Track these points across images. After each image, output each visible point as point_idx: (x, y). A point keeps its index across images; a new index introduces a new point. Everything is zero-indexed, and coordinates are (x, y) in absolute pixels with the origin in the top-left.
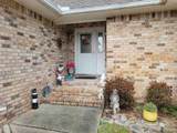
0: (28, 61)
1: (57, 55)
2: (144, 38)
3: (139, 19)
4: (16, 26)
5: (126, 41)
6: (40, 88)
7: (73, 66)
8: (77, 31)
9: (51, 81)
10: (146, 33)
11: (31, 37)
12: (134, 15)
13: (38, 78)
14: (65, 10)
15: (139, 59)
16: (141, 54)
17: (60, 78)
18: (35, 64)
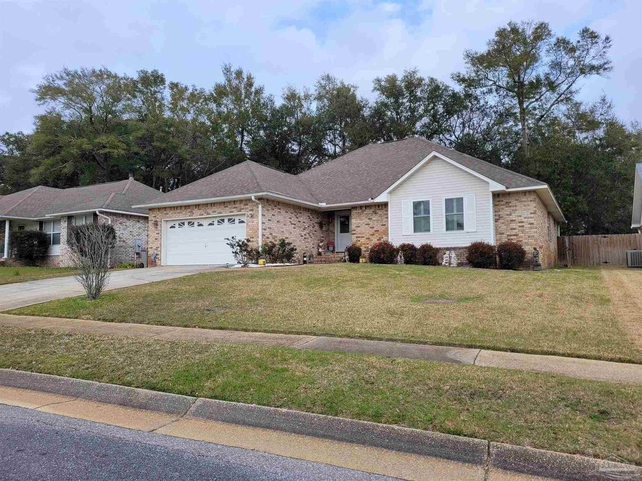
0: (302, 236)
1: (319, 234)
2: (374, 220)
3: (371, 209)
4: (297, 218)
5: (364, 223)
6: (308, 254)
7: (333, 244)
8: (336, 214)
9: (315, 252)
10: (375, 218)
11: (303, 222)
12: (368, 206)
13: (306, 247)
14: (323, 205)
15: (371, 235)
16: (372, 231)
17: (320, 250)
18: (305, 238)
